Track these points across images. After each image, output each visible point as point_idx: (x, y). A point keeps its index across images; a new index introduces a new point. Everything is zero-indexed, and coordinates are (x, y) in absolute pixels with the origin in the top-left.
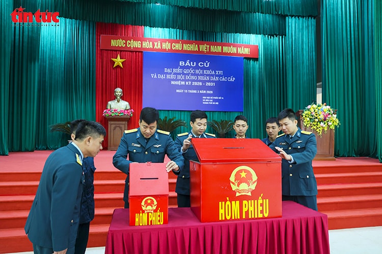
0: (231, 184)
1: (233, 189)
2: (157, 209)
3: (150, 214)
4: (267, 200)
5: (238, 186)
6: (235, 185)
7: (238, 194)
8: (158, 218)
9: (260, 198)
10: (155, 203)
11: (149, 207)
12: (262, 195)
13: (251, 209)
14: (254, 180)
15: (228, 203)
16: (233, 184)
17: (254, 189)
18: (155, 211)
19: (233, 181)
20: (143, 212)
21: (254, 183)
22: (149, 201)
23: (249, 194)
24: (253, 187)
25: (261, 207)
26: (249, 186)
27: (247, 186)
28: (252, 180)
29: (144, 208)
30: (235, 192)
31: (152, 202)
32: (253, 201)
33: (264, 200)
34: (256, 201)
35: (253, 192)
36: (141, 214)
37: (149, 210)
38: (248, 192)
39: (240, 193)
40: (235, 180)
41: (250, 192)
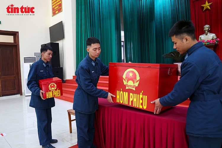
0: (123, 80)
1: (125, 84)
2: (57, 89)
3: (54, 92)
4: (146, 96)
5: (127, 82)
6: (126, 81)
7: (127, 88)
8: (58, 93)
9: (141, 93)
10: (56, 86)
11: (53, 88)
12: (142, 91)
13: (135, 100)
14: (137, 80)
15: (121, 92)
16: (125, 80)
17: (137, 86)
18: (56, 90)
19: (125, 79)
20: (50, 91)
21: (137, 81)
22: (52, 85)
23: (134, 89)
24: (137, 84)
25: (142, 101)
26: (134, 83)
27: (133, 83)
28: (136, 79)
29: (50, 89)
30: (125, 86)
31: (54, 85)
32: (136, 95)
33: (144, 96)
34: (138, 95)
35: (136, 88)
36: (49, 92)
37: (53, 90)
38: (133, 88)
39: (128, 87)
40: (126, 78)
41: (134, 88)
